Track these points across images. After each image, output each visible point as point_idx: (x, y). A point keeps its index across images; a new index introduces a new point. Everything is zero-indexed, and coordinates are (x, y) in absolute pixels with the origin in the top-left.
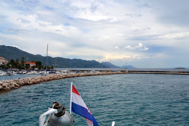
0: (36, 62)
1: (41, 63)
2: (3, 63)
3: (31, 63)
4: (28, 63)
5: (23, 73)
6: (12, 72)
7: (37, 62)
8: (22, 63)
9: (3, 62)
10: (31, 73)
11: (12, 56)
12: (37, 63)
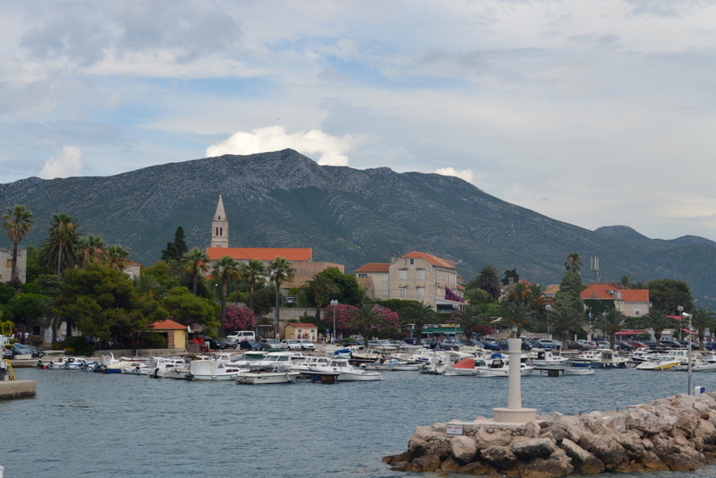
0: (651, 287)
1: (686, 291)
2: (449, 295)
3: (619, 295)
4: (600, 296)
5: (616, 360)
6: (540, 354)
7: (662, 289)
8: (568, 296)
9: (450, 288)
10: (663, 364)
11: (433, 239)
12: (657, 291)
